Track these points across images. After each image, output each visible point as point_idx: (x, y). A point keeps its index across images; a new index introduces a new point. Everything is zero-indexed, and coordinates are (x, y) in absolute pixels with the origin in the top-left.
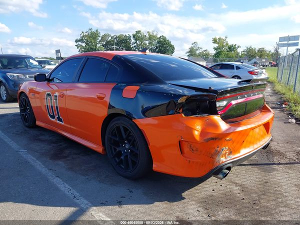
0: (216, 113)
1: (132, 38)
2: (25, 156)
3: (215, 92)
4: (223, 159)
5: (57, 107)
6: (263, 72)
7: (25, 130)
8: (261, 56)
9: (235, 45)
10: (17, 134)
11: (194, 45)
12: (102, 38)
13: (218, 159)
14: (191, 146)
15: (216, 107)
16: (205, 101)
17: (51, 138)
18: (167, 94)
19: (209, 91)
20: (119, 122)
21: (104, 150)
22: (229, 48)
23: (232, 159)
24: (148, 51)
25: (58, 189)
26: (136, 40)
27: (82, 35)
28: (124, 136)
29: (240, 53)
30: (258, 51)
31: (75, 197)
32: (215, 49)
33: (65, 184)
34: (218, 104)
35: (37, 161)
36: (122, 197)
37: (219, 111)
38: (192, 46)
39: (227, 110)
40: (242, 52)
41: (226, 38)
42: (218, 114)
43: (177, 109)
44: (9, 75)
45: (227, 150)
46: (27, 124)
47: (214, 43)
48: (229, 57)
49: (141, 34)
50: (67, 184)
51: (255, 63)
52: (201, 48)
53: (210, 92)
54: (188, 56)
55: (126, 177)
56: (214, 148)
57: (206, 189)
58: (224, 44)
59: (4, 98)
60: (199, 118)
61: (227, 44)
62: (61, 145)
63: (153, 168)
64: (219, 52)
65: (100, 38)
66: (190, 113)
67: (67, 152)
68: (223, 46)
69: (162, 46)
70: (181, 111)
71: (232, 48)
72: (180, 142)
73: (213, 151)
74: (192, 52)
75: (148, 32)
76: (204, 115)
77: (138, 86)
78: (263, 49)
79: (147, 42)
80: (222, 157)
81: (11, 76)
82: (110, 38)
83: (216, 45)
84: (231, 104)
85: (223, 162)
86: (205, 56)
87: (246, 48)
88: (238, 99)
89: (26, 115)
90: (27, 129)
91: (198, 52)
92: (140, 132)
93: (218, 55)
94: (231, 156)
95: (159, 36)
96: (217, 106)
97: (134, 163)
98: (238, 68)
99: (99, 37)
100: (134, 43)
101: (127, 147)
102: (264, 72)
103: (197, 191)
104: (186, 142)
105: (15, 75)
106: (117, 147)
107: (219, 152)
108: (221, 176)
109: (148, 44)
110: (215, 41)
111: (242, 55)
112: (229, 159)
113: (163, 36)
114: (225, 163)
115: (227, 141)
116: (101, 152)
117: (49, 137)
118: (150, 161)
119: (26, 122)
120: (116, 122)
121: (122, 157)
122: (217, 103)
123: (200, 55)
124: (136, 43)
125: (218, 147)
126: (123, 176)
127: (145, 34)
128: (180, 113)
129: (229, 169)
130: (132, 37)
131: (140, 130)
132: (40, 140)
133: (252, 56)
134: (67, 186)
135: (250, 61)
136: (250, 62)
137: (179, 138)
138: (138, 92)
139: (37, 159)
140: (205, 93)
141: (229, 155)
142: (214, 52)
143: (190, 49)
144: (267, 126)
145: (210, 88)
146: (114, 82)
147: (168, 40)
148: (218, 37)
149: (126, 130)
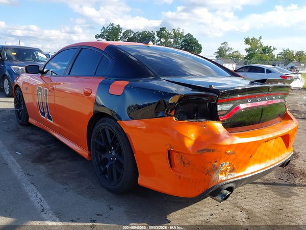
0: (216, 118)
1: (156, 36)
2: (5, 157)
3: (216, 91)
4: (222, 177)
5: (47, 103)
6: (298, 77)
7: (18, 128)
8: (299, 60)
9: (271, 47)
10: (7, 132)
11: (223, 45)
12: (124, 33)
13: (216, 177)
14: (182, 158)
15: (217, 111)
16: (204, 102)
17: (42, 138)
18: (157, 91)
19: (209, 90)
20: (104, 124)
21: (90, 155)
22: (263, 50)
23: (235, 178)
24: (151, 43)
25: (27, 199)
26: (160, 37)
27: (102, 31)
28: (110, 141)
29: (276, 55)
30: (297, 54)
31: (43, 210)
32: (247, 50)
33: (38, 193)
34: (219, 108)
35: (17, 164)
36: (98, 215)
37: (220, 117)
38: (222, 46)
39: (231, 116)
40: (278, 55)
41: (260, 38)
42: (219, 120)
43: (167, 111)
44: (13, 67)
45: (228, 166)
46: (20, 121)
47: (246, 43)
48: (263, 60)
49: (166, 31)
50: (40, 193)
51: (292, 68)
52: (231, 49)
53: (210, 92)
54: (216, 57)
55: (109, 190)
56: (211, 162)
57: (204, 213)
58: (258, 45)
59: (7, 93)
60: (194, 124)
61: (261, 46)
62: (49, 147)
63: (139, 182)
64: (251, 53)
65: (122, 35)
66: (186, 116)
67: (54, 155)
68: (256, 47)
69: (188, 46)
70: (172, 113)
71: (266, 50)
72: (169, 152)
73: (209, 166)
74: (221, 53)
75: (173, 29)
76: (200, 120)
77: (127, 81)
78: (302, 52)
79: (172, 40)
80: (222, 174)
81: (15, 69)
82: (132, 35)
83: (248, 46)
84: (238, 108)
85: (222, 181)
86: (235, 58)
87: (282, 51)
88: (247, 102)
89: (20, 111)
90: (20, 127)
91: (227, 53)
92: (126, 136)
93: (250, 56)
94: (233, 174)
95: (185, 34)
96: (219, 109)
97: (119, 175)
98: (269, 71)
99: (121, 32)
100: (158, 41)
101: (113, 154)
102: (300, 78)
103: (192, 215)
104: (177, 152)
105: (20, 68)
106: (103, 154)
107: (217, 168)
108: (219, 198)
109: (172, 43)
110: (247, 41)
111: (277, 58)
112: (230, 177)
113: (189, 34)
114: (224, 182)
115: (229, 154)
116: (87, 158)
117: (41, 137)
118: (136, 173)
119: (20, 119)
120: (101, 124)
121: (107, 166)
122: (218, 106)
123: (230, 56)
124: (160, 40)
125: (216, 162)
126: (107, 189)
127: (170, 32)
128: (171, 116)
129: (231, 189)
130: (156, 34)
131: (125, 133)
132: (30, 141)
133: (289, 60)
134: (39, 195)
135: (286, 64)
136: (285, 67)
137: (168, 148)
138: (126, 88)
139: (17, 162)
140: (203, 93)
141: (230, 172)
142: (246, 54)
143: (219, 49)
144: (286, 138)
145: (211, 86)
146: (104, 76)
147: (195, 39)
148: (251, 38)
149: (111, 133)
